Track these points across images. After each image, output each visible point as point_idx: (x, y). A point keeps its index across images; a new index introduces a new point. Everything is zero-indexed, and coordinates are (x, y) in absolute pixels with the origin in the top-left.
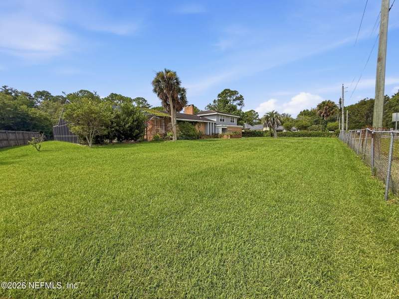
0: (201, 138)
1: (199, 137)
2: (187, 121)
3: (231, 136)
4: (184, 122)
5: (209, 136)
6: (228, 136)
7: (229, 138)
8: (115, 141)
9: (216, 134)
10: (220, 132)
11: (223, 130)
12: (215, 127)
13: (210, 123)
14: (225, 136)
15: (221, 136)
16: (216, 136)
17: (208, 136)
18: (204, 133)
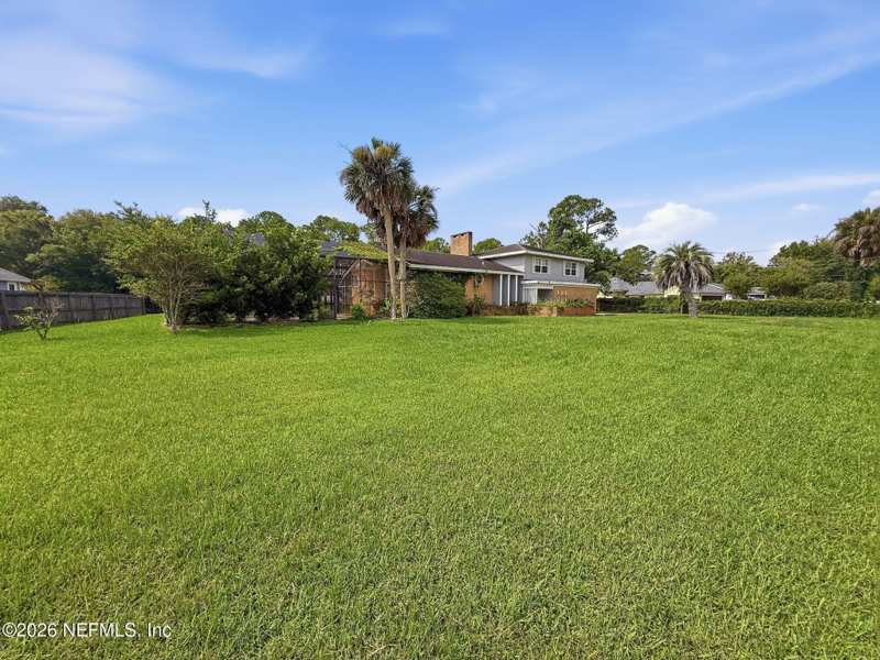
0: (477, 313)
1: (472, 311)
2: (438, 272)
3: (561, 311)
4: (431, 272)
5: (502, 310)
6: (551, 309)
7: (555, 315)
8: (251, 318)
9: (522, 305)
10: (534, 300)
11: (543, 294)
12: (520, 286)
13: (505, 276)
14: (545, 311)
15: (535, 310)
16: (521, 309)
17: (498, 308)
18: (488, 301)
